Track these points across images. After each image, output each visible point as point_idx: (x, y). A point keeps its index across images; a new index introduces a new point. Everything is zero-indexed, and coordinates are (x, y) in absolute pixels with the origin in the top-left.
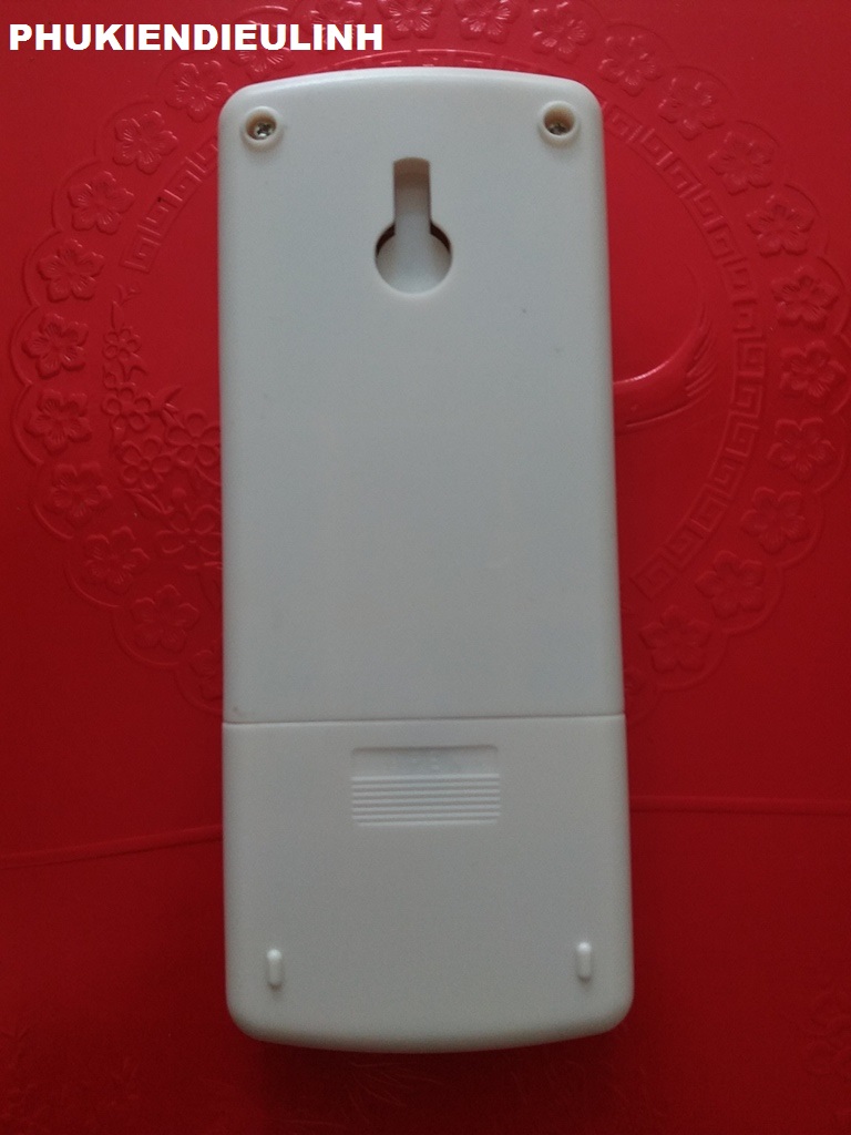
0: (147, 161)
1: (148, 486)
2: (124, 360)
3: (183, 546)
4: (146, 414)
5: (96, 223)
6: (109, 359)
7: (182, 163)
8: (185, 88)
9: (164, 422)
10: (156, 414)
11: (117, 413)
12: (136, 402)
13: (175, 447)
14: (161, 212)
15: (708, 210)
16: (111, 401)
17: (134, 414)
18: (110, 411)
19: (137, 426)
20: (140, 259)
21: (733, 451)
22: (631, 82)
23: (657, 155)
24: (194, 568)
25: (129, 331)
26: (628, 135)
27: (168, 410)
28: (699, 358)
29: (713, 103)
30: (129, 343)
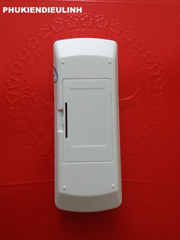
0: (33, 48)
1: (29, 113)
2: (26, 87)
3: (35, 125)
4: (30, 98)
5: (22, 59)
6: (22, 86)
7: (40, 48)
8: (41, 33)
9: (33, 100)
11: (24, 98)
13: (35, 105)
14: (35, 58)
15: (143, 66)
17: (28, 98)
18: (23, 97)
19: (27, 101)
20: (30, 67)
21: (144, 114)
22: (130, 40)
23: (133, 55)
24: (37, 129)
25: (27, 81)
26: (128, 50)
27: (34, 98)
28: (139, 95)
29: (145, 45)
30: (27, 84)
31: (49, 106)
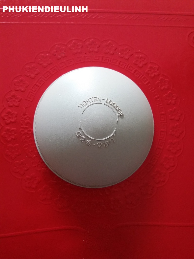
0: (33, 76)
1: (30, 150)
2: (25, 121)
4: (30, 133)
5: (20, 89)
6: (21, 120)
7: (41, 77)
11: (23, 133)
12: (28, 131)
14: (35, 88)
16: (22, 130)
17: (27, 134)
22: (141, 65)
26: (139, 77)
29: (158, 70)
30: (27, 117)
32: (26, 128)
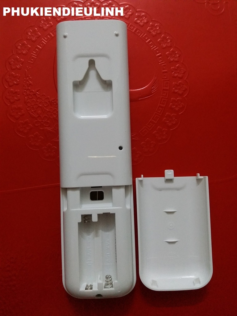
0: (34, 39)
1: (33, 111)
2: (28, 83)
3: (40, 124)
4: (32, 95)
5: (22, 53)
6: (24, 82)
7: (41, 40)
8: (42, 23)
9: (36, 97)
10: (35, 95)
11: (26, 94)
12: (30, 92)
13: (38, 102)
14: (36, 50)
15: (157, 52)
16: (25, 91)
17: (30, 95)
18: (24, 94)
19: (30, 97)
20: (31, 60)
21: (161, 105)
22: (142, 24)
23: (147, 40)
24: (43, 129)
25: (29, 76)
26: (140, 35)
27: (37, 94)
28: (155, 84)
29: (159, 28)
30: (29, 79)
31: (55, 102)
32: (28, 89)
